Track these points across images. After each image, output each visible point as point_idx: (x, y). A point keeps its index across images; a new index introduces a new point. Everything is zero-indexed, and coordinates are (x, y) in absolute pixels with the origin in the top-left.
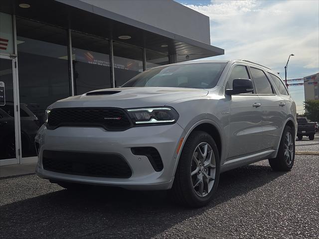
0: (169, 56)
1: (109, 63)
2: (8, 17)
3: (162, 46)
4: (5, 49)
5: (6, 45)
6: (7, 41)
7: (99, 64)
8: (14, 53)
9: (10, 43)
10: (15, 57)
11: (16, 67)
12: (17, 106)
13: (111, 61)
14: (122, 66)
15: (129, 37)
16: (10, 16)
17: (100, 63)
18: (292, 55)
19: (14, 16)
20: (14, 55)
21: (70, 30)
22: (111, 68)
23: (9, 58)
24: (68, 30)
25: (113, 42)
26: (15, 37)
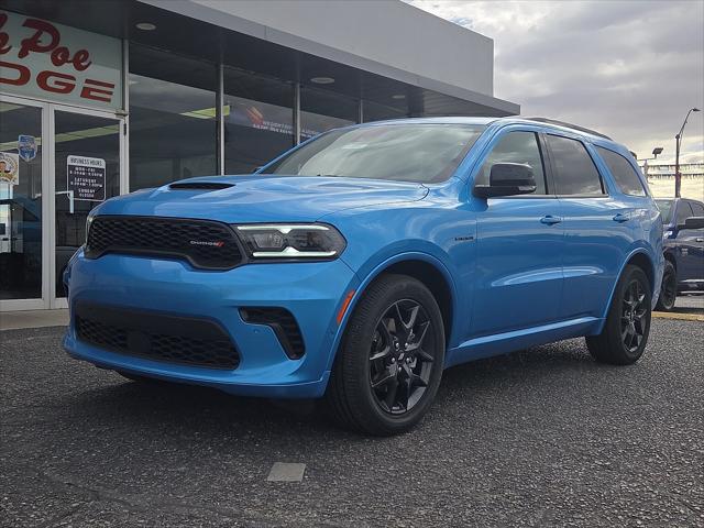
1: (290, 127)
2: (115, 43)
3: (395, 97)
4: (109, 100)
5: (111, 93)
6: (112, 86)
7: (272, 129)
8: (123, 109)
9: (116, 91)
10: (125, 115)
11: (125, 134)
13: (294, 124)
15: (332, 81)
16: (119, 42)
17: (274, 127)
19: (126, 42)
20: (123, 112)
21: (222, 66)
22: (294, 136)
23: (114, 117)
24: (217, 66)
25: (301, 87)
26: (127, 80)
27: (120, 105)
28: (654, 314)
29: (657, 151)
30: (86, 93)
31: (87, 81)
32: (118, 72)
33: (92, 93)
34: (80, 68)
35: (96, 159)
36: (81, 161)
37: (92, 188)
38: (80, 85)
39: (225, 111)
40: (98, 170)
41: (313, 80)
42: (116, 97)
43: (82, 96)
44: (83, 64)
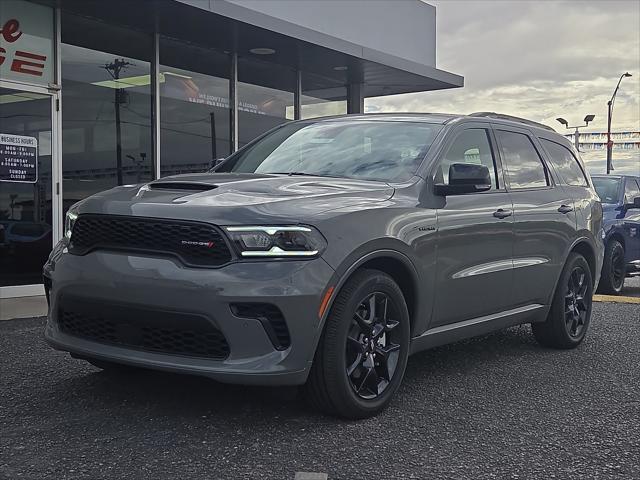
0: (347, 86)
1: (228, 101)
2: (46, 12)
4: (40, 74)
5: (42, 66)
6: (44, 58)
7: (208, 103)
8: (56, 83)
9: (48, 63)
10: (58, 90)
11: (58, 110)
12: (58, 184)
13: (232, 98)
14: (254, 107)
15: (272, 51)
16: (51, 11)
17: (211, 100)
18: (627, 75)
19: (58, 11)
20: (55, 86)
21: (158, 36)
22: (231, 110)
23: (47, 92)
24: (153, 36)
25: (238, 57)
26: (59, 50)
27: (52, 80)
28: (596, 298)
29: (589, 119)
30: (16, 66)
31: (18, 53)
32: (49, 42)
33: (23, 67)
34: (10, 39)
35: (28, 138)
36: (12, 140)
37: (23, 169)
38: (10, 57)
39: (160, 78)
40: (29, 149)
41: (252, 51)
42: (47, 71)
43: (12, 69)
44: (14, 35)
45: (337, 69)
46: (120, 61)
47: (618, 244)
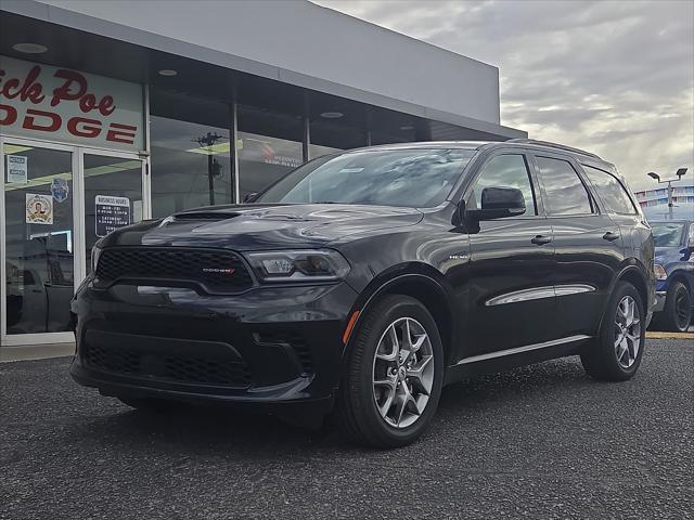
2: (136, 89)
4: (132, 142)
5: (133, 135)
6: (135, 129)
7: (283, 164)
8: (145, 150)
9: (138, 133)
10: (147, 156)
11: (147, 173)
13: (305, 158)
15: (341, 115)
16: (140, 87)
17: (285, 162)
19: (147, 86)
20: (145, 153)
21: (235, 106)
23: (138, 158)
24: (231, 105)
25: (311, 122)
26: (148, 122)
27: (141, 147)
30: (111, 136)
31: (112, 125)
32: (139, 115)
33: (117, 136)
34: (105, 113)
35: (121, 199)
36: (108, 201)
38: (105, 129)
39: (239, 144)
40: (123, 209)
41: (324, 115)
42: (138, 140)
43: (108, 139)
44: (109, 109)
45: (403, 128)
46: (213, 134)
47: (682, 285)
